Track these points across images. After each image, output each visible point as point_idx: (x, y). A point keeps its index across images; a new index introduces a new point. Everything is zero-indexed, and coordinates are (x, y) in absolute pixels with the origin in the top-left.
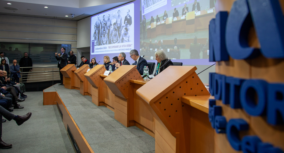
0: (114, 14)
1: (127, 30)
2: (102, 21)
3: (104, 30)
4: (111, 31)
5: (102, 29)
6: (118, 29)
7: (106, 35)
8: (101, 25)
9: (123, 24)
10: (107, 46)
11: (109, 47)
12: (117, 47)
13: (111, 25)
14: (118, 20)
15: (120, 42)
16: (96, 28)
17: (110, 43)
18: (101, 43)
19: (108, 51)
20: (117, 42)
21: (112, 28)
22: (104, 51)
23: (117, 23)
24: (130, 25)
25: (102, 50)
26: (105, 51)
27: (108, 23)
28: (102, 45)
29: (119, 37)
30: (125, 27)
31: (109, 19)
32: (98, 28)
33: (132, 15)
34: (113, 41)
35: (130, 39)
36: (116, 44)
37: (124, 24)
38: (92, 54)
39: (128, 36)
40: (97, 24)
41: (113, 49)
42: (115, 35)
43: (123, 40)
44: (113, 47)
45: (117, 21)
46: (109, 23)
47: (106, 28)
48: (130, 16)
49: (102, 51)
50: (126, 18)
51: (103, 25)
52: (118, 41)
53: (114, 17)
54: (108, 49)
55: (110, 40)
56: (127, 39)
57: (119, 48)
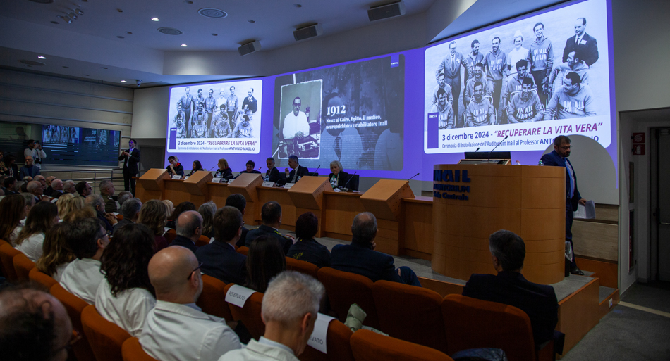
0: (222, 90)
1: (247, 118)
2: (195, 98)
3: (200, 114)
4: (214, 116)
5: (196, 111)
6: (231, 115)
7: (203, 122)
8: (192, 104)
9: (240, 109)
10: (206, 140)
11: (210, 143)
12: (227, 143)
13: (214, 106)
14: (230, 101)
15: (233, 136)
16: (180, 107)
17: (212, 135)
18: (193, 134)
19: (207, 148)
20: (227, 135)
21: (217, 112)
22: (198, 148)
23: (228, 106)
24: (253, 112)
25: (193, 146)
26: (201, 148)
27: (209, 103)
28: (193, 137)
29: (232, 129)
30: (244, 114)
31: (211, 97)
32: (186, 108)
33: (258, 96)
34: (218, 133)
35: (252, 134)
36: (225, 139)
37: (243, 108)
38: (169, 150)
39: (248, 128)
40: (185, 102)
41: (218, 146)
42: (224, 125)
43: (238, 134)
44: (218, 143)
45: (227, 103)
46: (212, 103)
47: (204, 110)
48: (253, 98)
49: (194, 149)
50: (246, 101)
51: (197, 105)
52: (229, 135)
53: (222, 95)
54: (206, 145)
55: (213, 131)
56: (247, 132)
57: (230, 146)
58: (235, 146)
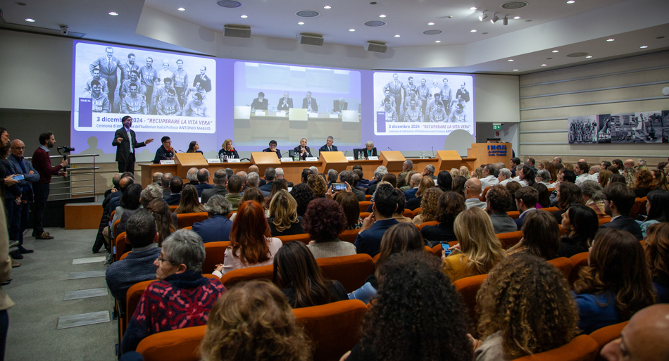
0: (165, 62)
1: (200, 97)
2: (123, 63)
3: (134, 84)
5: (126, 80)
6: (179, 91)
9: (191, 86)
11: (152, 121)
12: (176, 121)
13: (156, 78)
14: (177, 76)
15: (184, 114)
16: (96, 71)
17: (154, 113)
18: (123, 108)
19: (146, 127)
20: (174, 113)
23: (174, 81)
24: (207, 91)
28: (124, 113)
29: (181, 107)
30: (196, 92)
31: (151, 66)
35: (206, 113)
37: (194, 86)
39: (202, 107)
42: (170, 101)
44: (163, 120)
45: (174, 77)
46: (152, 74)
47: (139, 81)
48: (206, 77)
50: (198, 79)
51: (128, 73)
52: (178, 112)
53: (166, 66)
54: (146, 123)
55: (155, 106)
57: (180, 125)
58: (187, 125)
